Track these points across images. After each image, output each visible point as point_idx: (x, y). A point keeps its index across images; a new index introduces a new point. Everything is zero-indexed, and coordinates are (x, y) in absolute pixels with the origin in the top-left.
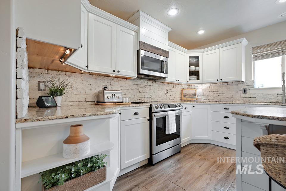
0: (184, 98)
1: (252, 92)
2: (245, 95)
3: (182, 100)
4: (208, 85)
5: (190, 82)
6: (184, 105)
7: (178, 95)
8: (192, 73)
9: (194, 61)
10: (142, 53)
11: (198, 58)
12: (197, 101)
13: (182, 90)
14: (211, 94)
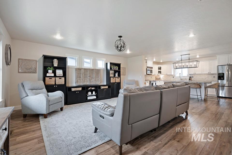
0: (157, 79)
1: (175, 78)
2: (173, 78)
3: (156, 80)
4: (164, 75)
5: (159, 74)
6: (157, 81)
7: (155, 78)
8: (159, 72)
9: (159, 68)
10: (147, 69)
11: (161, 67)
12: (160, 80)
13: (156, 77)
14: (165, 78)
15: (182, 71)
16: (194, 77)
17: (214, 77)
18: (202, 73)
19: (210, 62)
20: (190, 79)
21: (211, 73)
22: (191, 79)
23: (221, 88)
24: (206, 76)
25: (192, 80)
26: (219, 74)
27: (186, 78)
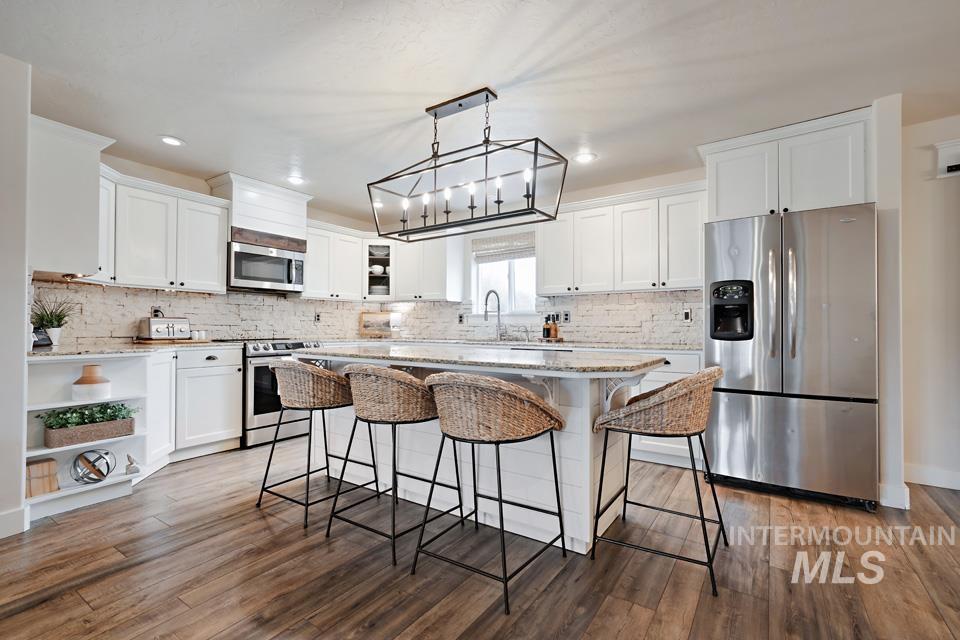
1: (471, 321)
2: (460, 326)
4: (406, 305)
5: (373, 297)
8: (374, 280)
9: (378, 254)
10: (236, 247)
11: (386, 249)
12: (392, 337)
13: (360, 317)
15: (509, 276)
16: (572, 318)
17: (687, 316)
18: (619, 288)
19: (664, 202)
20: (547, 332)
21: (670, 285)
22: (552, 332)
23: (729, 407)
24: (642, 310)
25: (559, 336)
26: (719, 289)
27: (528, 323)
